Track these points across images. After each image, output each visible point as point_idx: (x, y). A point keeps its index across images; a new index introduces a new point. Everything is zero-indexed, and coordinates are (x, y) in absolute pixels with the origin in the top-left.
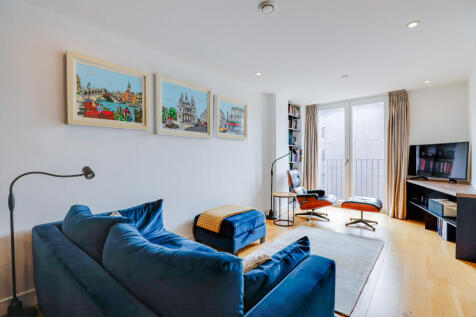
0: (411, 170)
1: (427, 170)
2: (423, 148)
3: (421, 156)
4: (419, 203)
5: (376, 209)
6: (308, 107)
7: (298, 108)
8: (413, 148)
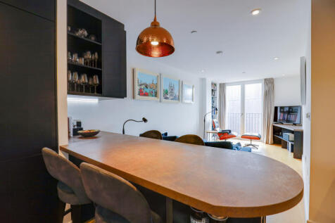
0: (275, 119)
1: (284, 119)
2: (281, 108)
3: (281, 112)
4: (279, 135)
5: (258, 138)
6: (220, 84)
7: (215, 85)
8: (276, 108)
